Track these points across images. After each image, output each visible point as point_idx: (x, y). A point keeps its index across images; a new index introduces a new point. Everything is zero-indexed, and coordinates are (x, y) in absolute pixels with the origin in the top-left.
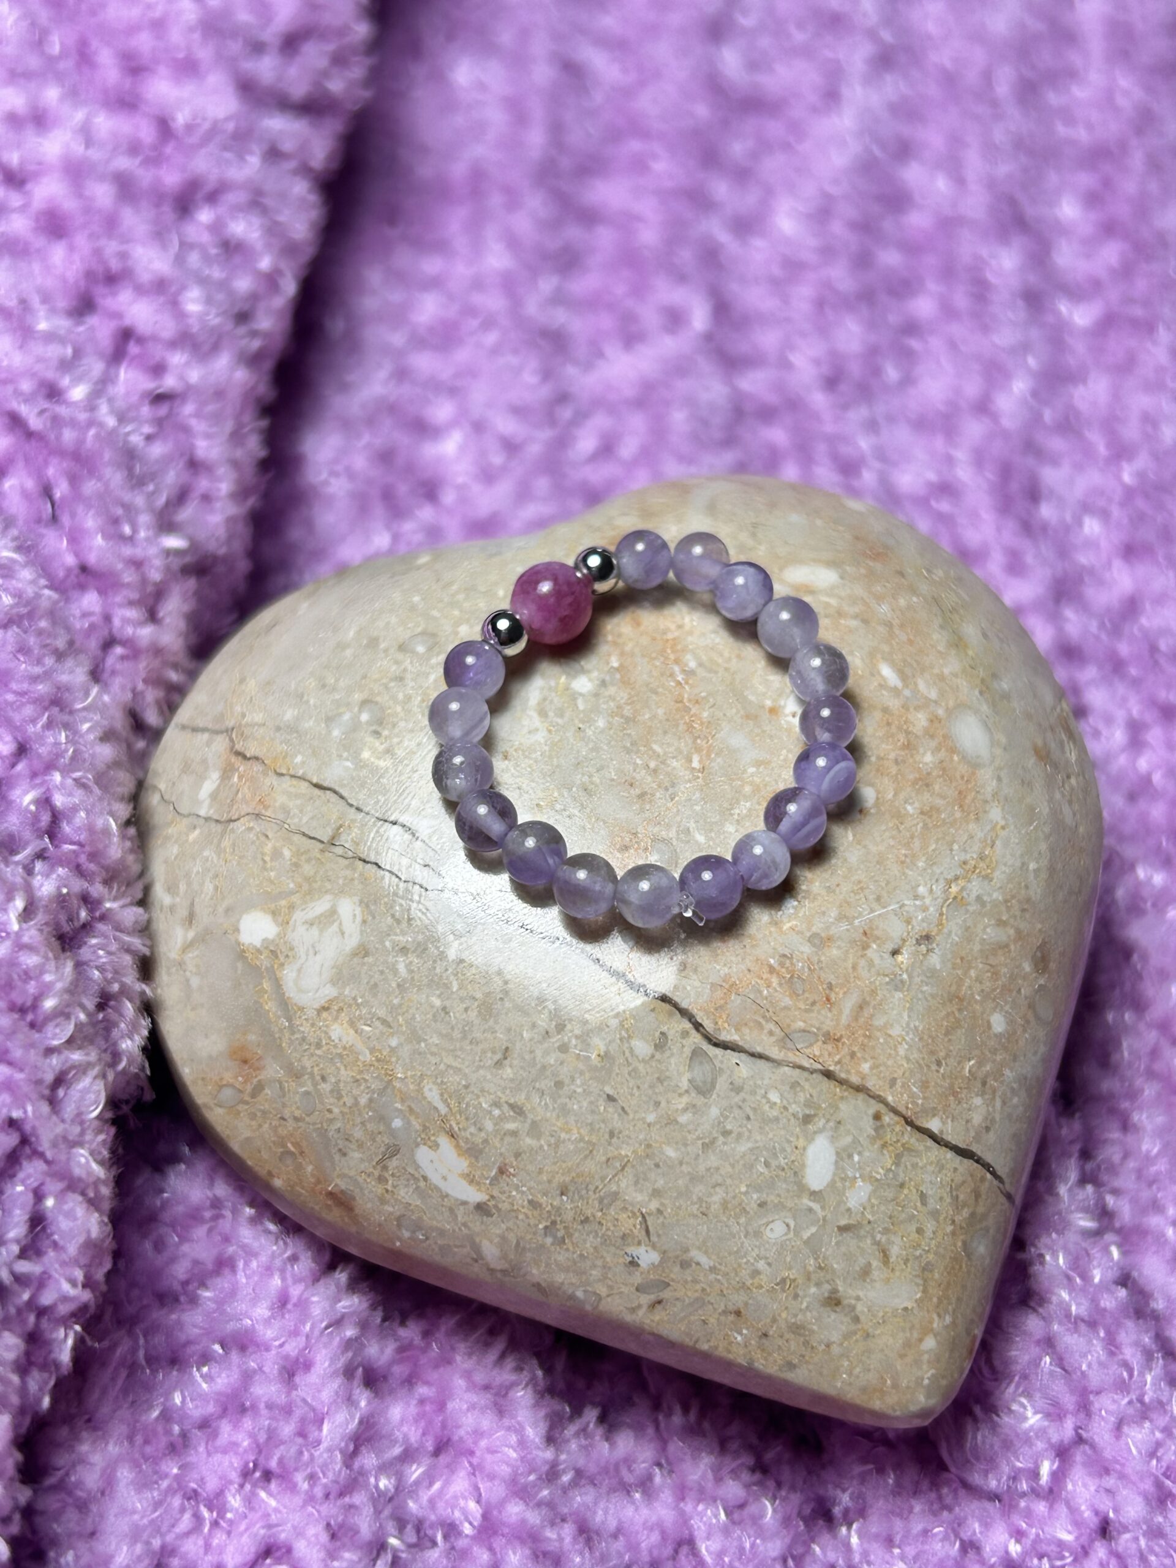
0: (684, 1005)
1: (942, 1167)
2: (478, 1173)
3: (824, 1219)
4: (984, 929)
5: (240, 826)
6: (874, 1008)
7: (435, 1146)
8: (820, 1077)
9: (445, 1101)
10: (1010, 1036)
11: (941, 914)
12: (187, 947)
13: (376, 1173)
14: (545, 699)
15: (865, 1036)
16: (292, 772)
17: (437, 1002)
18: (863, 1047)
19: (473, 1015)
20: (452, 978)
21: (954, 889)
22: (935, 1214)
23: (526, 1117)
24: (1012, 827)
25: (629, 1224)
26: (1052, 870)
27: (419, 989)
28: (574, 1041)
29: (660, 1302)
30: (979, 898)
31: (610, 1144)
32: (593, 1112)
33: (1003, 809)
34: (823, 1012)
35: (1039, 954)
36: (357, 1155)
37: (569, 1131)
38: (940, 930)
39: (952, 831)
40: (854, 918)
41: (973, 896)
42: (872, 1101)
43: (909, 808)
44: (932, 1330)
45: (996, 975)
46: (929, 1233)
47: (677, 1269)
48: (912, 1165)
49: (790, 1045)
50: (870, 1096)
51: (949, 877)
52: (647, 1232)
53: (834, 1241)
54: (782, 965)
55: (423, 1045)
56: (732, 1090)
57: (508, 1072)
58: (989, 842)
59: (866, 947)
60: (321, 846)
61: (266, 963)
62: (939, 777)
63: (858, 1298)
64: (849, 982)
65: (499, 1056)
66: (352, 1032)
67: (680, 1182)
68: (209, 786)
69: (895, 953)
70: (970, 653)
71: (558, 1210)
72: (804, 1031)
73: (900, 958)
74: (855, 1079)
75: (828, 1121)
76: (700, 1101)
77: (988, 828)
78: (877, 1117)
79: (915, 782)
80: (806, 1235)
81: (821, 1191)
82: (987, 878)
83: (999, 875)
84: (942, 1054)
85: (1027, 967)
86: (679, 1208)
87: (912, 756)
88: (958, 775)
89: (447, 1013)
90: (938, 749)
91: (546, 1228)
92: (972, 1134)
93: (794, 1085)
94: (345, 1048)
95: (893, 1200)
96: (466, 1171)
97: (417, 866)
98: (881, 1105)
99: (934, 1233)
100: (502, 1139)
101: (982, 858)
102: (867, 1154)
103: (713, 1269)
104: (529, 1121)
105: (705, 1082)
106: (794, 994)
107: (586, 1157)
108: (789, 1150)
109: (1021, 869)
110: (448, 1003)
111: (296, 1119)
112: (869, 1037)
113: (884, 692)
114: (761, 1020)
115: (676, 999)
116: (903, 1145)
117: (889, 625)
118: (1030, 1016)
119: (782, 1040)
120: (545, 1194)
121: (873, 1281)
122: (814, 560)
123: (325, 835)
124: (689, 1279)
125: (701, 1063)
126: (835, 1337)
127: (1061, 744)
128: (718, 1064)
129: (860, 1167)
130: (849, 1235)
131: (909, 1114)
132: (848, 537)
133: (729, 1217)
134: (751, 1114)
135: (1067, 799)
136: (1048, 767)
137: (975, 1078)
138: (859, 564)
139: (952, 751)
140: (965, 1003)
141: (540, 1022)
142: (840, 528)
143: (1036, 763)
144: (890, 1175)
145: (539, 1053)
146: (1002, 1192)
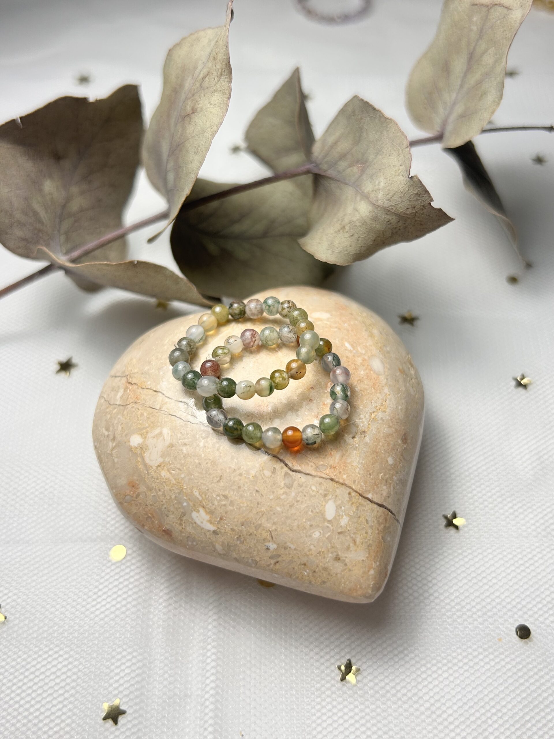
0: (281, 458)
1: (373, 510)
2: (213, 520)
3: (333, 530)
4: (384, 429)
5: (129, 407)
6: (347, 456)
7: (198, 511)
8: (329, 480)
9: (201, 496)
10: (395, 465)
11: (369, 424)
12: (113, 449)
13: (179, 522)
15: (344, 466)
16: (147, 387)
17: (197, 461)
18: (344, 470)
19: (209, 465)
21: (373, 416)
23: (228, 499)
24: (392, 395)
25: (265, 535)
27: (191, 457)
28: (244, 472)
29: (278, 562)
30: (382, 419)
31: (258, 507)
33: (389, 389)
34: (329, 458)
35: (404, 437)
36: (172, 516)
37: (243, 503)
38: (368, 430)
39: (371, 396)
41: (380, 417)
43: (356, 389)
44: (372, 567)
45: (389, 444)
47: (283, 550)
48: (363, 510)
49: (318, 470)
50: (347, 487)
51: (371, 412)
52: (272, 537)
53: (337, 537)
55: (192, 476)
56: (299, 486)
57: (222, 484)
58: (384, 400)
59: (343, 435)
60: (157, 411)
61: (139, 452)
62: (366, 379)
63: (346, 557)
64: (338, 448)
65: (218, 479)
66: (168, 473)
67: (282, 519)
68: (120, 394)
69: (353, 437)
71: (241, 531)
72: (323, 465)
73: (355, 439)
74: (341, 481)
75: (332, 496)
76: (288, 490)
77: (384, 395)
78: (350, 493)
79: (358, 381)
80: (327, 536)
81: (331, 520)
83: (388, 411)
84: (371, 471)
86: (283, 528)
87: (357, 372)
88: (373, 378)
89: (200, 465)
90: (366, 369)
91: (237, 538)
92: (383, 499)
94: (166, 479)
95: (356, 523)
96: (209, 519)
97: (189, 416)
98: (351, 490)
99: (371, 533)
101: (382, 405)
102: (347, 507)
103: (295, 549)
104: (230, 501)
105: (290, 484)
106: (319, 453)
107: (250, 512)
109: (396, 408)
111: (151, 505)
112: (346, 466)
113: (347, 351)
114: (308, 462)
116: (359, 503)
117: (348, 330)
118: (402, 458)
120: (236, 526)
121: (351, 551)
122: (321, 310)
124: (287, 553)
126: (339, 571)
127: (409, 368)
128: (294, 477)
129: (345, 512)
130: (341, 536)
131: (361, 492)
132: (333, 303)
133: (300, 531)
134: (306, 494)
135: (411, 386)
136: (404, 375)
137: (383, 480)
138: (337, 311)
139: (370, 370)
140: (378, 454)
141: (232, 466)
142: (331, 300)
143: (400, 374)
144: (355, 514)
145: (232, 477)
146: (395, 519)
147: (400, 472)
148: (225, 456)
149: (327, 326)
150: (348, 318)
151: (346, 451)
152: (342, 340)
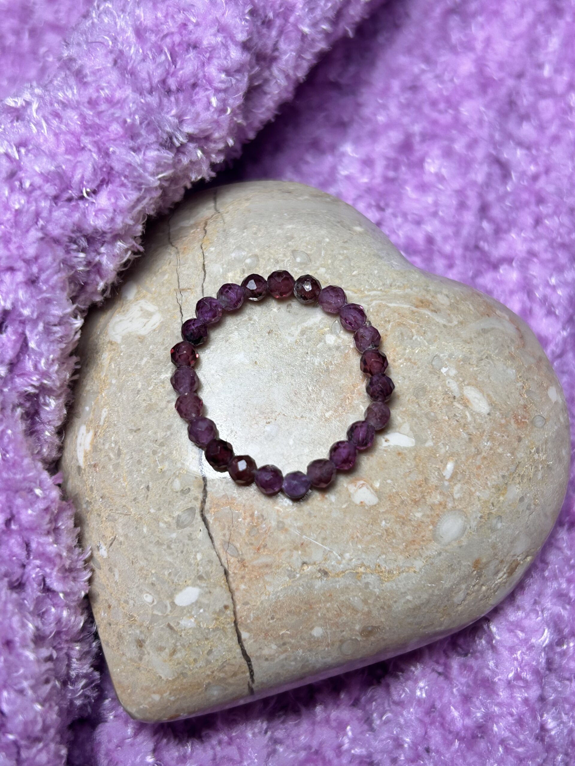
0: (208, 489)
1: (230, 650)
2: (89, 457)
3: (167, 615)
4: (354, 596)
5: (170, 249)
6: (272, 572)
7: (88, 431)
8: (223, 570)
9: (105, 421)
10: (318, 641)
11: (343, 572)
14: (311, 328)
15: (256, 577)
16: (205, 251)
17: (140, 386)
18: (250, 580)
19: (144, 404)
20: (153, 384)
21: (362, 570)
22: (208, 662)
23: (119, 458)
24: (419, 576)
25: (109, 534)
26: (417, 608)
27: (140, 375)
28: (160, 455)
29: (93, 571)
30: (367, 584)
31: (131, 502)
32: (138, 484)
33: (424, 566)
34: (251, 551)
35: (370, 629)
37: (124, 481)
38: (334, 577)
39: (390, 549)
40: (305, 534)
41: (367, 580)
42: (231, 600)
43: (384, 523)
44: (162, 695)
45: (339, 615)
46: (198, 665)
47: (107, 568)
48: (219, 638)
49: (226, 548)
50: (232, 598)
51: (365, 563)
52: (111, 544)
53: (162, 626)
54: (258, 518)
55: (120, 394)
56: (188, 536)
57: (130, 437)
58: (401, 570)
59: (296, 549)
60: (177, 288)
61: (117, 305)
62: (413, 526)
63: (149, 653)
64: (274, 552)
65: (134, 428)
66: (109, 361)
67: (137, 543)
68: (185, 223)
69: (304, 563)
70: (501, 498)
71: (96, 501)
72: (236, 549)
73: (305, 567)
74: (233, 586)
75: (207, 587)
76: (174, 526)
77: (408, 565)
78: (226, 607)
79: (400, 517)
80: (156, 612)
81: (176, 605)
82: (382, 581)
83: (387, 585)
84: (278, 616)
85: (357, 627)
86: (128, 550)
87: (412, 507)
88: (423, 534)
89: (138, 393)
90: (428, 516)
91: (88, 501)
92: (258, 654)
93: (210, 562)
94: (101, 363)
95: (197, 639)
96: (87, 451)
98: (232, 606)
99: (200, 667)
100: (105, 456)
101: (389, 572)
102: (207, 614)
103: (116, 583)
104: (118, 461)
105: (183, 522)
106: (249, 533)
107: (120, 496)
108: (182, 579)
109: (402, 593)
110: (142, 391)
112: (257, 579)
113: (436, 473)
114: (227, 527)
115: (208, 484)
117: (479, 453)
118: (337, 644)
119: (225, 542)
120: (98, 491)
121: (160, 655)
122: (488, 395)
123: (183, 285)
124: (108, 576)
125: (189, 515)
126: (128, 655)
128: (194, 522)
129: (199, 615)
130: (169, 631)
131: (239, 620)
132: (522, 402)
133: (138, 574)
134: (185, 552)
135: (469, 592)
136: (475, 572)
137: (282, 639)
138: (506, 417)
139: (433, 523)
140: (311, 611)
141: (159, 434)
142: (526, 396)
143: (469, 566)
144: (207, 631)
145: (146, 444)
146: (249, 684)
147: (316, 654)
148: (167, 416)
149: (462, 421)
150: (506, 440)
151: (278, 567)
152: (452, 455)
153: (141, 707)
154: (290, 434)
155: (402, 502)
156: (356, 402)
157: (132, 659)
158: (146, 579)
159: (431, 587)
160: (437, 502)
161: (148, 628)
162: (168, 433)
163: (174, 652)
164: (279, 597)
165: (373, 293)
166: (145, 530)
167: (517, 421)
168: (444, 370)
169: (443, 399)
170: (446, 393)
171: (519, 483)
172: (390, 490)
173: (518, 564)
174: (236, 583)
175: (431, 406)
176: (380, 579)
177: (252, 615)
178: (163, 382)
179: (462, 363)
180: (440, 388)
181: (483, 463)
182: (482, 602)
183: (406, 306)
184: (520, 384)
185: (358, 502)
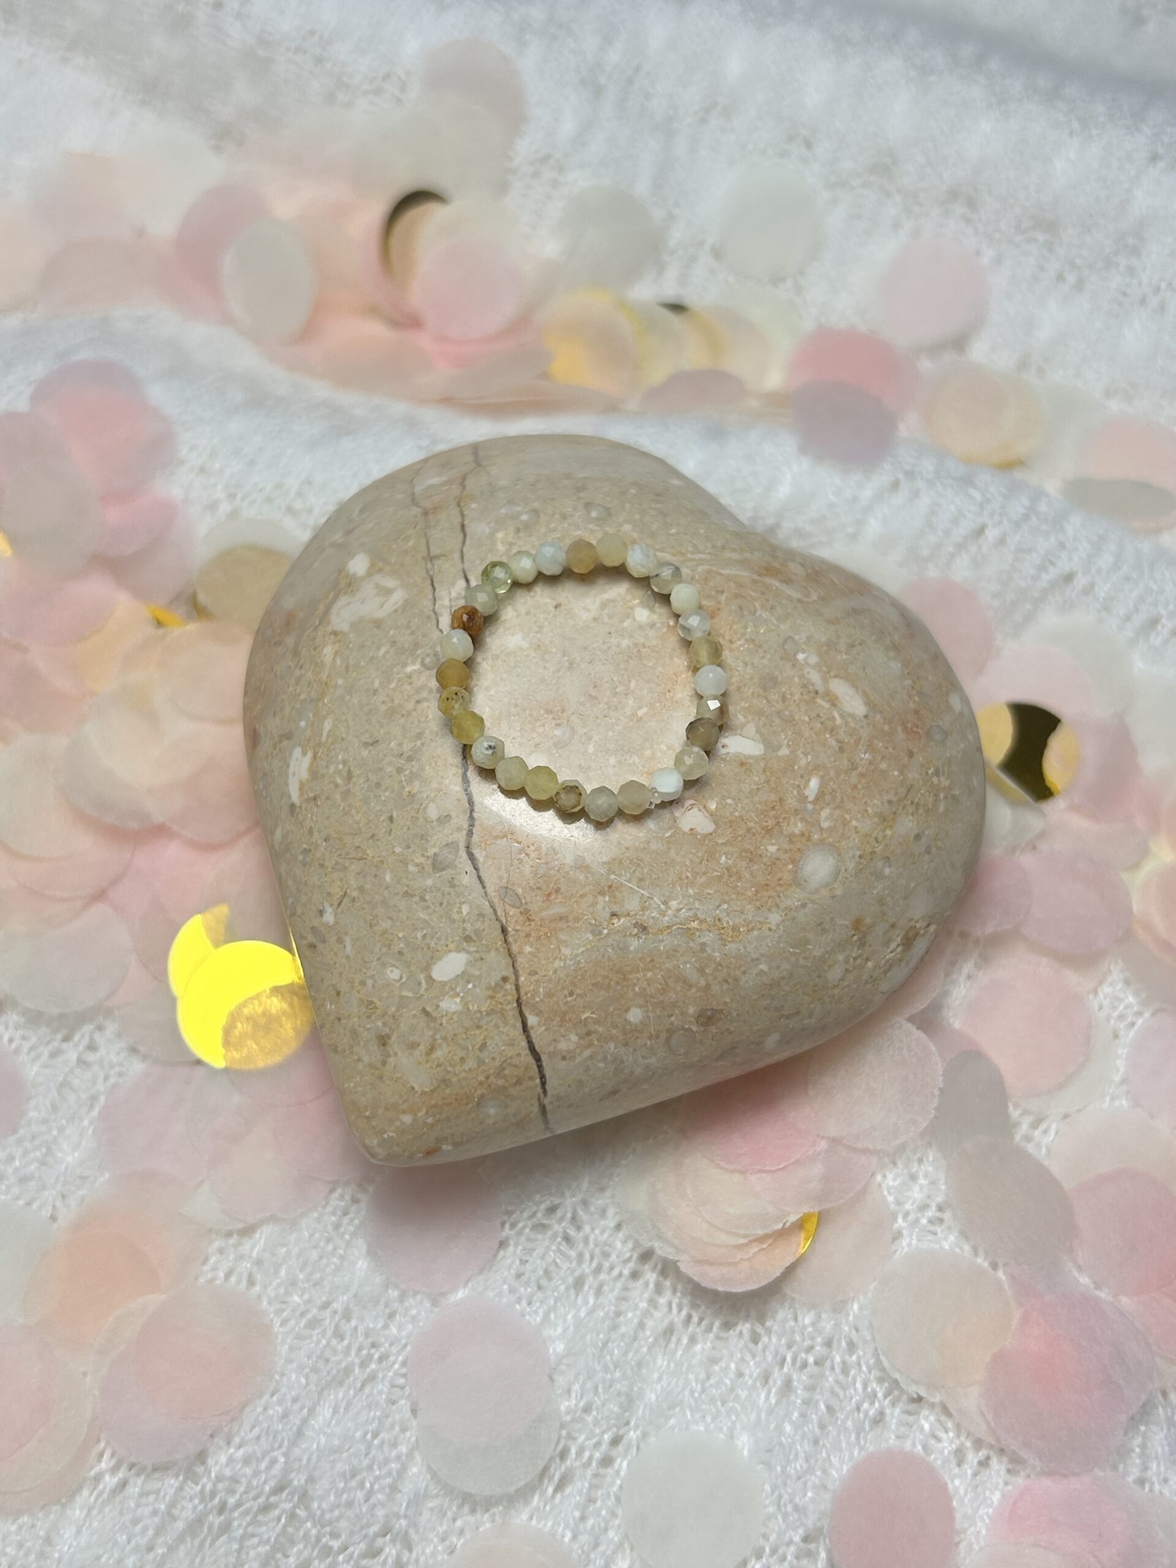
0: (475, 815)
3: (422, 995)
4: (686, 963)
6: (568, 927)
7: (304, 754)
8: (499, 926)
9: (328, 736)
10: (636, 1031)
11: (668, 927)
12: (333, 544)
13: (276, 740)
14: (614, 601)
15: (546, 934)
16: (463, 509)
17: (377, 684)
18: (538, 938)
19: (384, 708)
20: (396, 680)
21: (695, 924)
22: (481, 1062)
23: (349, 783)
24: (776, 935)
25: (336, 890)
26: (776, 984)
28: (407, 772)
29: (314, 946)
30: (704, 944)
31: (367, 840)
32: (377, 816)
33: (783, 921)
35: (709, 1013)
36: (278, 722)
37: (358, 812)
38: (656, 934)
39: (734, 896)
40: (614, 873)
41: (702, 940)
42: (511, 969)
43: (723, 858)
44: (415, 1115)
45: (664, 991)
46: (467, 1067)
47: (334, 938)
48: (495, 1025)
50: (513, 966)
51: (700, 915)
52: (340, 904)
53: (413, 1013)
54: (547, 852)
55: (349, 697)
56: (449, 882)
57: (365, 753)
58: (750, 926)
59: (602, 893)
61: (343, 585)
62: (765, 864)
63: (396, 1054)
65: (370, 741)
66: (332, 657)
67: (377, 897)
69: (614, 915)
70: (888, 833)
71: (317, 846)
73: (615, 921)
74: (515, 948)
75: (477, 952)
76: (428, 868)
77: (760, 919)
78: (505, 979)
79: (747, 851)
80: (405, 993)
81: (434, 980)
82: (723, 942)
83: (731, 947)
84: (579, 991)
85: (691, 1010)
86: (364, 909)
87: (763, 837)
88: (779, 875)
89: (374, 694)
90: (786, 852)
91: (305, 849)
92: (551, 1049)
93: (481, 915)
94: (322, 662)
95: (464, 1027)
96: (304, 781)
98: (514, 977)
99: (470, 1069)
100: (330, 782)
101: (734, 929)
102: (478, 990)
103: (348, 957)
104: (347, 787)
105: (441, 863)
106: (535, 873)
107: (351, 834)
108: (442, 942)
109: (752, 960)
110: (380, 690)
111: (276, 676)
112: (547, 937)
113: (795, 792)
114: (503, 866)
115: (476, 809)
116: (502, 1009)
117: (854, 767)
118: (664, 1035)
119: (501, 887)
120: (319, 832)
121: (411, 1054)
122: (864, 693)
123: (434, 551)
124: (335, 950)
125: (450, 852)
126: (366, 1059)
128: (457, 862)
129: (467, 993)
130: (425, 1018)
131: (524, 998)
132: (912, 705)
133: (379, 941)
134: (445, 904)
135: (848, 966)
136: (855, 938)
137: (585, 1025)
138: (890, 723)
139: (793, 861)
140: (625, 983)
141: (405, 745)
142: (916, 698)
143: (847, 926)
144: (478, 1015)
145: (387, 760)
146: (539, 1099)
147: (635, 1050)
148: (416, 721)
149: (829, 724)
150: (891, 753)
151: (577, 919)
152: (817, 768)
153: (385, 1136)
154: (590, 739)
155: (749, 830)
156: (680, 695)
157: (371, 1066)
158: (389, 946)
159: (794, 954)
160: (797, 832)
161: (394, 1017)
162: (418, 743)
163: (432, 1049)
164: (579, 962)
165: (697, 556)
166: (388, 877)
167: (905, 730)
168: (801, 656)
169: (802, 694)
170: (805, 686)
171: (913, 814)
172: (731, 813)
173: (917, 935)
174: (518, 943)
175: (784, 702)
176: (721, 939)
177: (541, 990)
178: (410, 676)
179: (825, 648)
180: (796, 679)
181: (860, 782)
182: (868, 986)
183: (745, 574)
184: (908, 682)
185: (686, 829)
